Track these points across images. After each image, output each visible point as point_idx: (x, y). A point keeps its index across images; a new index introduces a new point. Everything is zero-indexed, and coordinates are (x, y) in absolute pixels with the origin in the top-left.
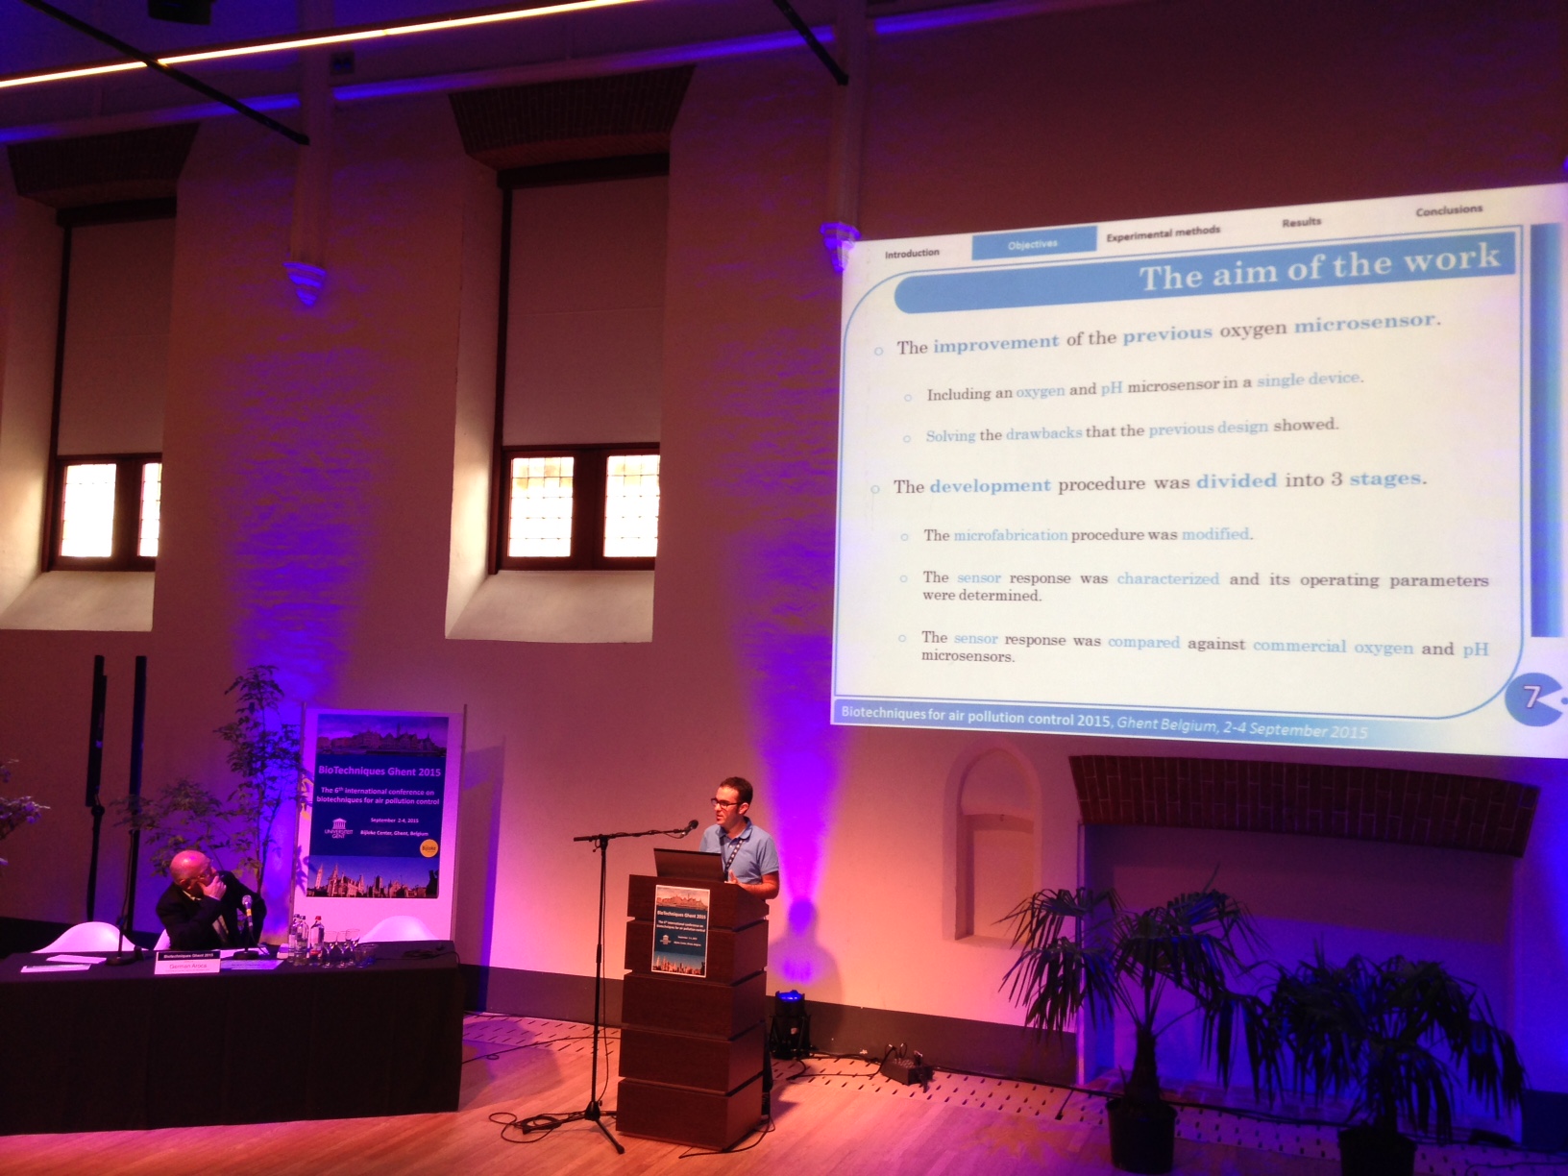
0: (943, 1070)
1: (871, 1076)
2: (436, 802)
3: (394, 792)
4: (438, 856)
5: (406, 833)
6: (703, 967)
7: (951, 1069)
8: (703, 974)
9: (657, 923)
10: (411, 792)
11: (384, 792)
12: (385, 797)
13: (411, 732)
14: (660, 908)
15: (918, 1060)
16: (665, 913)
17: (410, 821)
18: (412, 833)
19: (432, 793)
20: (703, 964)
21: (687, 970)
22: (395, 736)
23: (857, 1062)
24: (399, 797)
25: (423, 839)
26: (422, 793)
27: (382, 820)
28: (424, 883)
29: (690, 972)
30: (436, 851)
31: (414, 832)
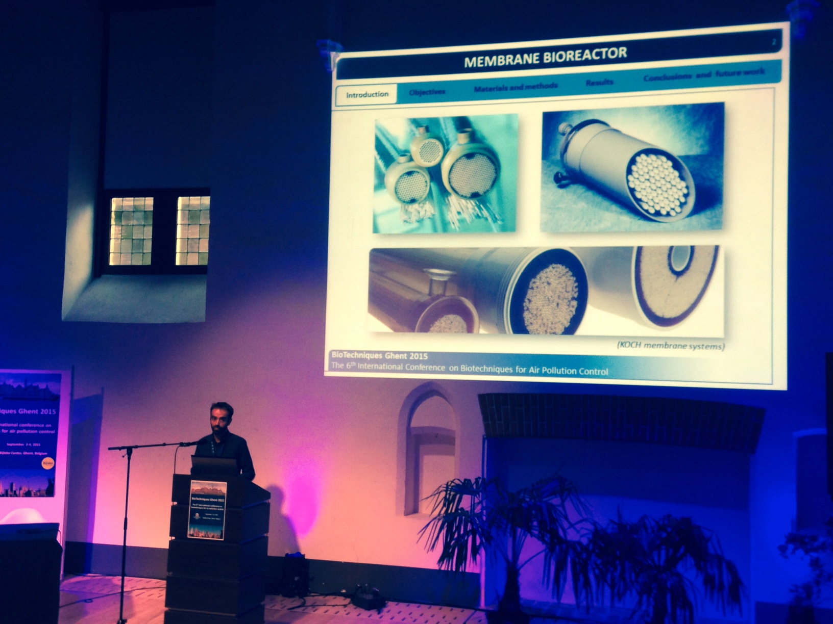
0: (395, 600)
1: (345, 606)
2: (53, 432)
3: (23, 425)
4: (54, 468)
5: (32, 453)
6: (222, 534)
7: (398, 600)
8: (221, 538)
9: (192, 505)
10: (35, 425)
11: (16, 425)
12: (16, 429)
13: (35, 384)
14: (194, 495)
15: (375, 594)
16: (197, 499)
17: (35, 445)
18: (36, 453)
19: (50, 426)
20: (222, 531)
21: (211, 536)
22: (23, 386)
23: (338, 597)
24: (26, 429)
25: (44, 457)
26: (43, 426)
27: (14, 445)
28: (44, 487)
29: (213, 537)
30: (53, 465)
31: (37, 452)
